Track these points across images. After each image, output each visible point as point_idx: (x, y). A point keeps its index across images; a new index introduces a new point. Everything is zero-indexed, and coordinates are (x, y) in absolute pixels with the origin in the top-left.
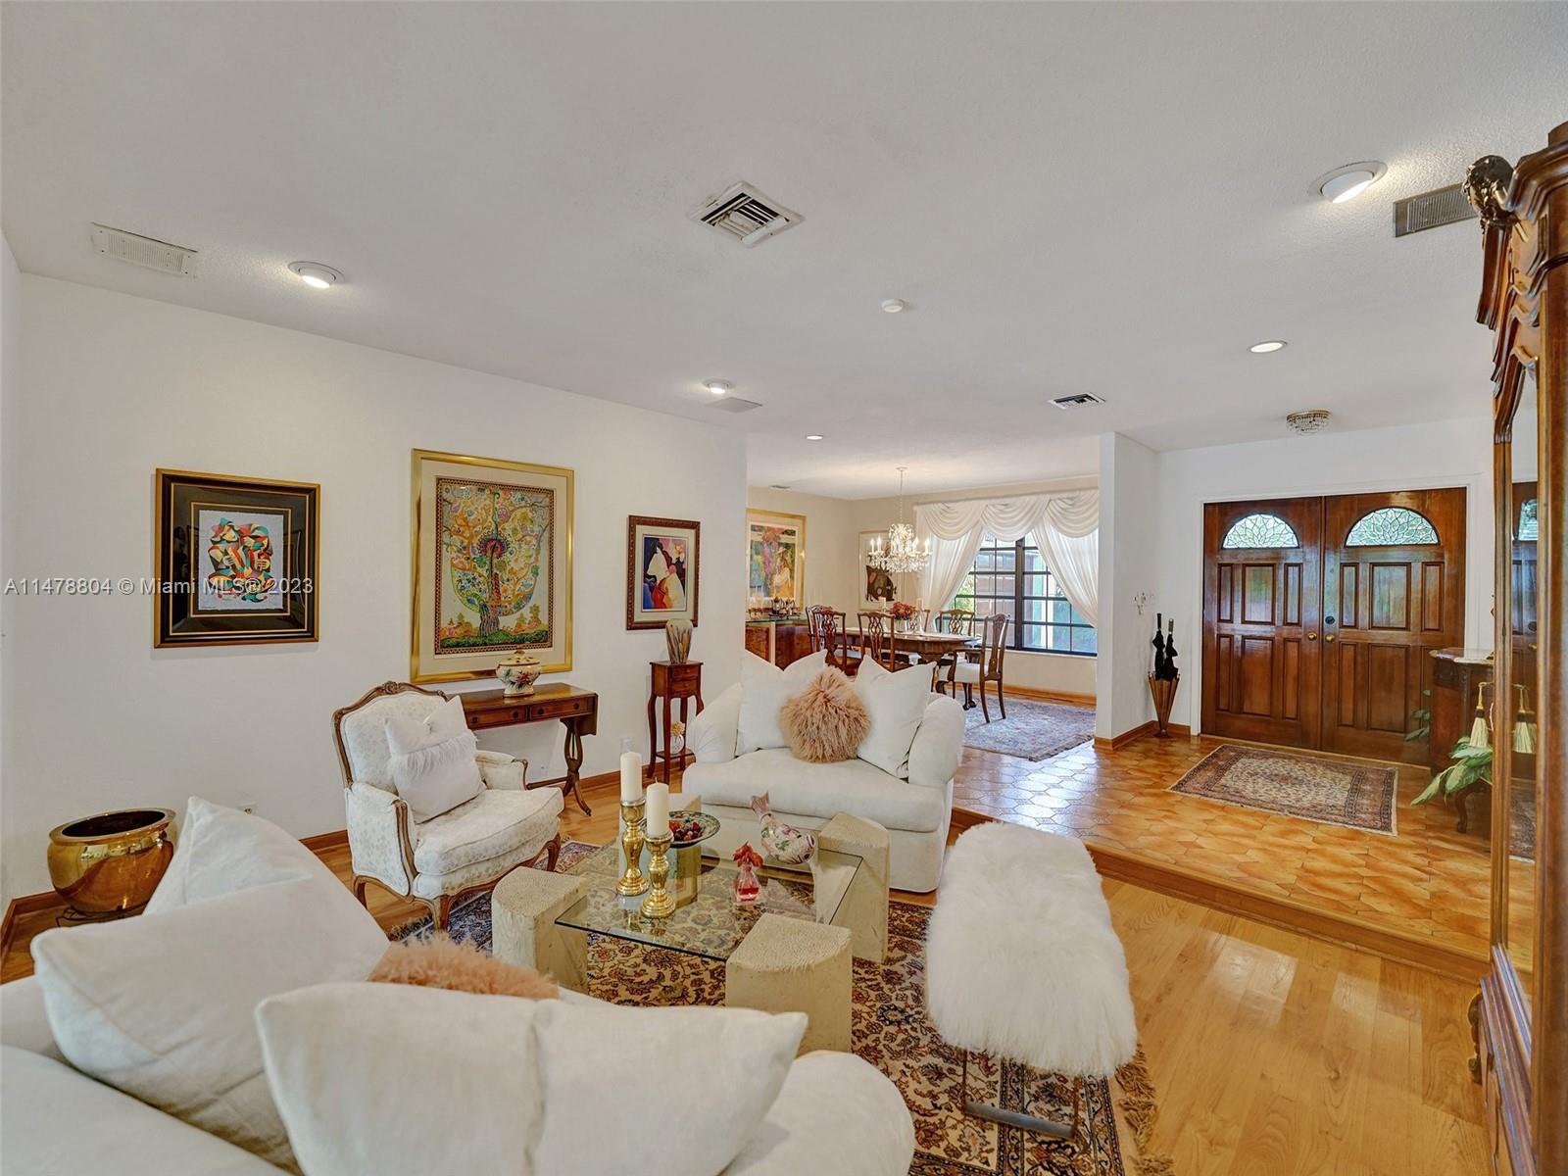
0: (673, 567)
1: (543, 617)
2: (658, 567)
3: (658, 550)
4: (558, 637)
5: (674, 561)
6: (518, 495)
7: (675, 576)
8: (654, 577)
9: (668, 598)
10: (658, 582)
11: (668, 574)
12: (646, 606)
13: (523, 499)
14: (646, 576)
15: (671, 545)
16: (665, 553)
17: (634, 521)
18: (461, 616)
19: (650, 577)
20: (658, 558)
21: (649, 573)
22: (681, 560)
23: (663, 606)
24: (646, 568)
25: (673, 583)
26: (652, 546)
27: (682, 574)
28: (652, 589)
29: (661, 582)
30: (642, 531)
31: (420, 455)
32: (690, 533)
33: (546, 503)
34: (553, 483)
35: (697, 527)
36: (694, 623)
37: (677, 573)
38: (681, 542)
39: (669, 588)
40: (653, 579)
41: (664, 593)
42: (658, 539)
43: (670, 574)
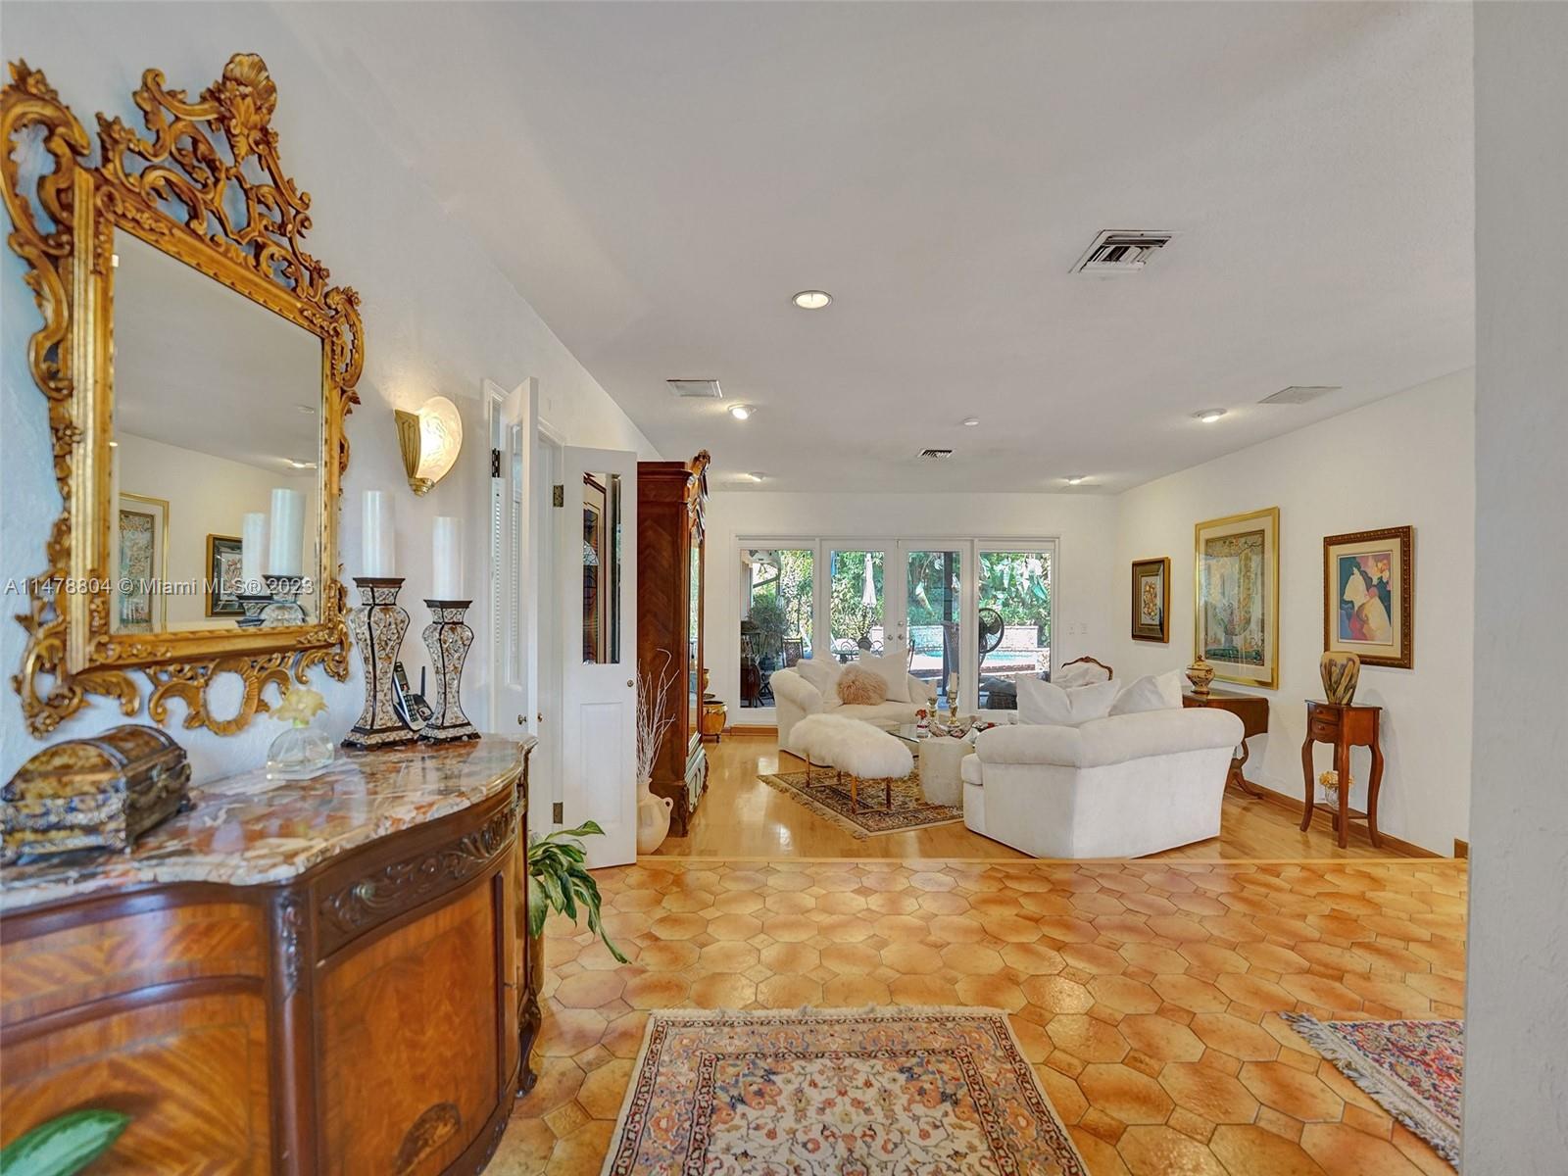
0: (1374, 590)
1: (1258, 639)
2: (1356, 590)
3: (1355, 570)
4: (1269, 658)
5: (1375, 582)
6: (1243, 540)
7: (1377, 601)
8: (1352, 602)
9: (1370, 628)
10: (1356, 608)
11: (1368, 598)
12: (1343, 636)
13: (1246, 543)
14: (1342, 602)
15: (1371, 562)
16: (1364, 574)
17: (1330, 542)
18: (1215, 635)
19: (1349, 602)
20: (1356, 580)
21: (1346, 598)
22: (1385, 581)
23: (1364, 637)
24: (1342, 592)
25: (1375, 611)
26: (1348, 565)
27: (1385, 598)
28: (1349, 616)
29: (1361, 608)
30: (1336, 551)
31: (1198, 528)
32: (1394, 545)
33: (1260, 542)
34: (1266, 524)
35: (1404, 535)
36: (1405, 661)
37: (1380, 598)
38: (1385, 557)
39: (1370, 616)
40: (1350, 605)
41: (1364, 622)
42: (1354, 558)
43: (1371, 598)
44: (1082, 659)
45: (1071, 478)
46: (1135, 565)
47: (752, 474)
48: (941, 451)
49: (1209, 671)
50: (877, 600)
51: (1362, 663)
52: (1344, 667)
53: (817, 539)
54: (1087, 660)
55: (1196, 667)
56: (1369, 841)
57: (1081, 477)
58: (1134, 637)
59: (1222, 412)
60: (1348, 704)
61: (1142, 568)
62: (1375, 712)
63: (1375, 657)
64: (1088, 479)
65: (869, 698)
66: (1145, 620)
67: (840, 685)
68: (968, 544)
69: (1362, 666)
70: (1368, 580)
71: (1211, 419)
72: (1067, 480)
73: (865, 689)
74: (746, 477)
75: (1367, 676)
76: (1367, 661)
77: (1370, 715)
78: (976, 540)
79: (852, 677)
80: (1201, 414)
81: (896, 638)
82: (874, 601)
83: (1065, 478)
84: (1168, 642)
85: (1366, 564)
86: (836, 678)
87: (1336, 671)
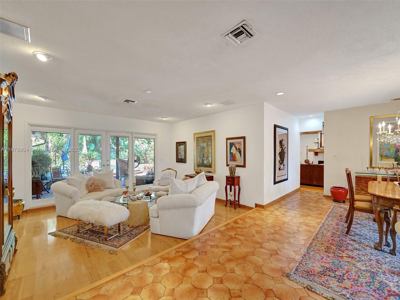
0: (237, 150)
1: (210, 161)
2: (234, 150)
3: (233, 146)
4: (213, 166)
5: (238, 148)
6: (206, 138)
7: (238, 153)
8: (233, 153)
9: (237, 159)
11: (236, 152)
12: (231, 160)
14: (230, 153)
15: (237, 144)
16: (235, 147)
17: (227, 139)
18: (199, 161)
21: (231, 152)
22: (240, 148)
23: (236, 161)
24: (230, 151)
25: (238, 155)
27: (240, 152)
28: (232, 156)
29: (234, 154)
30: (229, 141)
31: (195, 134)
32: (242, 140)
33: (210, 138)
34: (211, 134)
35: (244, 138)
36: (244, 166)
37: (239, 152)
38: (240, 143)
39: (236, 156)
40: (232, 154)
41: (235, 157)
42: (233, 143)
43: (237, 152)
44: (168, 169)
45: (163, 118)
46: (177, 143)
47: (40, 96)
48: (131, 101)
49: (201, 170)
50: (88, 152)
51: (237, 167)
52: (234, 168)
53: (73, 129)
54: (169, 169)
55: (198, 169)
56: (238, 207)
57: (166, 118)
58: (177, 162)
59: (211, 104)
60: (234, 176)
61: (179, 144)
62: (239, 177)
63: (238, 165)
64: (168, 119)
65: (100, 189)
66: (180, 157)
67: (87, 185)
68: (131, 134)
69: (236, 167)
70: (236, 148)
71: (209, 106)
72: (162, 118)
73: (98, 186)
74: (37, 97)
75: (238, 169)
76: (238, 166)
77: (238, 178)
78: (134, 134)
79: (92, 182)
80: (206, 104)
81: (106, 165)
82: (86, 152)
83: (162, 117)
84: (186, 163)
85: (236, 145)
86: (85, 183)
87: (233, 169)
